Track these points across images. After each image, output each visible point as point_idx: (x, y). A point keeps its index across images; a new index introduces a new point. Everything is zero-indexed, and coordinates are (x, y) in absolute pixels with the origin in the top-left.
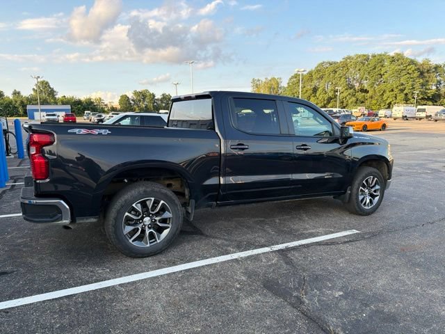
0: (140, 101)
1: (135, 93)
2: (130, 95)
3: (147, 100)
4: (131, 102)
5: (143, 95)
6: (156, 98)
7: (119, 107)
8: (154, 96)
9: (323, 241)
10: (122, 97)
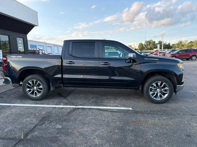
0: (148, 45)
1: (146, 42)
2: (143, 43)
3: (151, 44)
4: (144, 46)
5: (149, 42)
6: (155, 43)
7: (138, 48)
8: (155, 42)
9: (101, 109)
10: (140, 44)
